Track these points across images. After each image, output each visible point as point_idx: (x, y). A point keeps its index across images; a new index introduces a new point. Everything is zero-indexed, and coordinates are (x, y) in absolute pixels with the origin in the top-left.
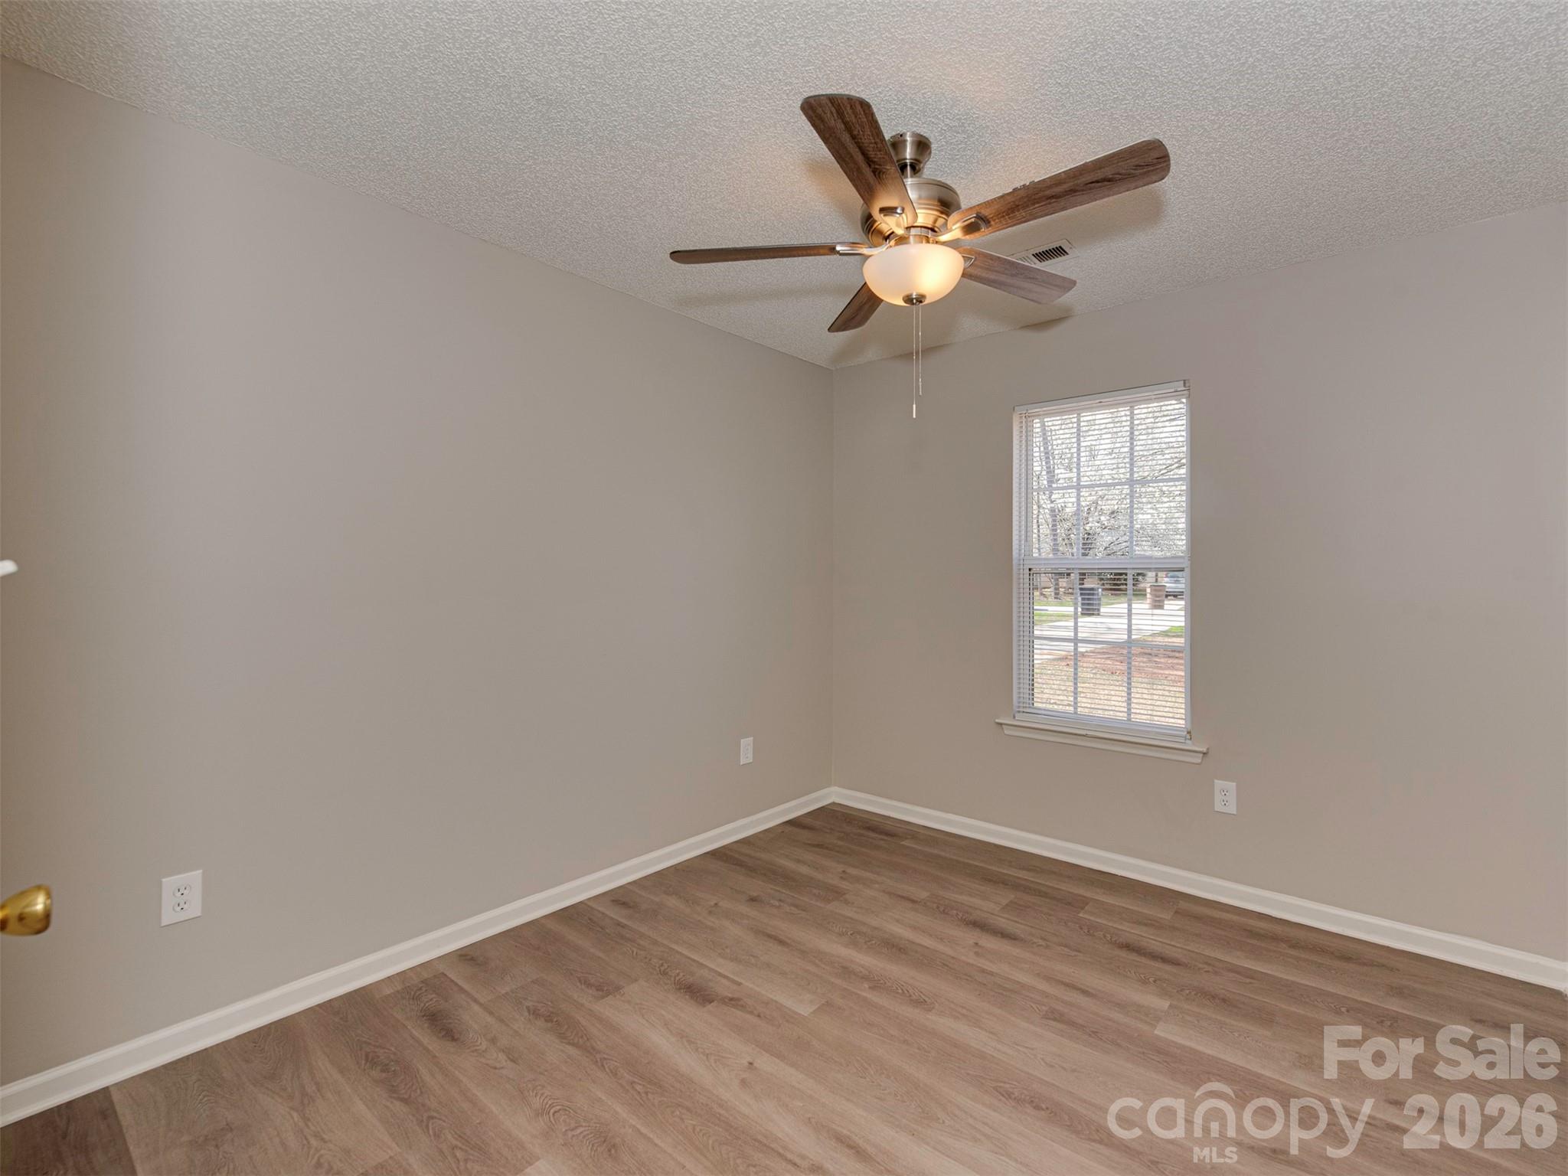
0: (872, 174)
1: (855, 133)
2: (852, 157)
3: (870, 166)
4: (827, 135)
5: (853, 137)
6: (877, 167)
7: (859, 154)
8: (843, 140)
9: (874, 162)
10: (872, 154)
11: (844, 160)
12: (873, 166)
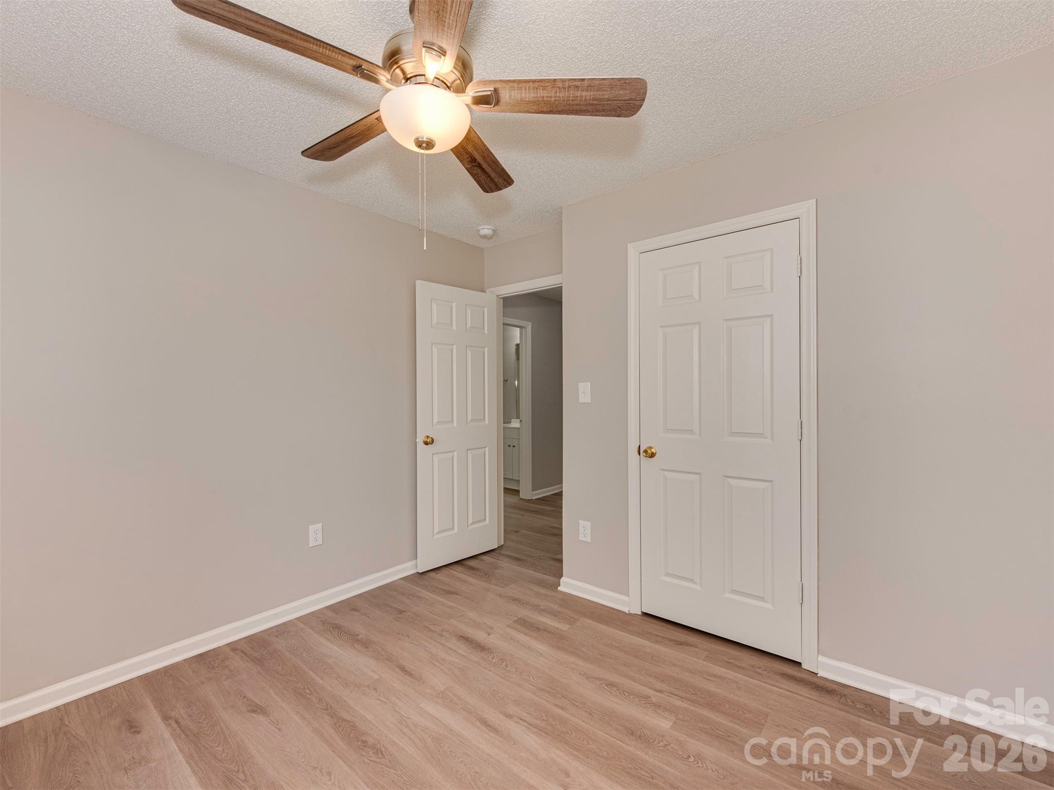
0: (476, 158)
1: (488, 179)
2: (489, 165)
3: (479, 163)
4: (502, 173)
5: (489, 176)
6: (474, 164)
7: (485, 168)
8: (494, 173)
9: (476, 166)
10: (479, 171)
11: (493, 161)
12: (477, 163)
